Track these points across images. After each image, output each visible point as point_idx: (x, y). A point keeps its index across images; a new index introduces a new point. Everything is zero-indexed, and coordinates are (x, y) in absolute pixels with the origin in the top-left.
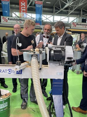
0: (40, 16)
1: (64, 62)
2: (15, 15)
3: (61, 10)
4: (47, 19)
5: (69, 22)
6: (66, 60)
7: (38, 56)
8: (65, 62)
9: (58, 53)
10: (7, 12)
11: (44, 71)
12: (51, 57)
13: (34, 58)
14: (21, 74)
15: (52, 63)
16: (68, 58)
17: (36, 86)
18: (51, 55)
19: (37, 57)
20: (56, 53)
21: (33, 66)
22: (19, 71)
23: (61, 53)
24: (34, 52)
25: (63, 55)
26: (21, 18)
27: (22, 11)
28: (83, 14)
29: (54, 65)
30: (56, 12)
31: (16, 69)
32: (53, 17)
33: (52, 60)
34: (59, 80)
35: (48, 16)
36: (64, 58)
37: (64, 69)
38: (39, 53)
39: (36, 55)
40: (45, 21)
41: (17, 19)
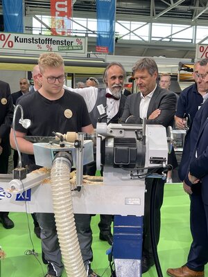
1: (143, 171)
2: (39, 25)
3: (173, 6)
4: (131, 32)
5: (197, 42)
6: (148, 164)
7: (73, 154)
8: (146, 171)
9: (125, 148)
10: (16, 15)
11: (89, 194)
12: (107, 158)
13: (60, 160)
14: (29, 200)
15: (112, 173)
16: (154, 160)
17: (63, 234)
18: (106, 150)
19: (68, 158)
20: (118, 148)
21: (57, 183)
22: (24, 194)
23: (135, 146)
24: (61, 143)
25: (140, 151)
26: (50, 37)
27: (57, 13)
29: (117, 178)
30: (157, 13)
31: (13, 188)
32: (147, 26)
33: (109, 164)
34: (131, 219)
35: (135, 25)
36: (141, 158)
37: (145, 187)
38: (75, 146)
39: (68, 152)
40: (126, 38)
41: (39, 39)
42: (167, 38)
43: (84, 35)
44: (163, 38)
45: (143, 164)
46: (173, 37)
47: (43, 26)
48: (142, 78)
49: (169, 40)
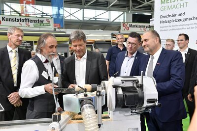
0: (59, 9)
2: (9, 9)
4: (71, 14)
7: (93, 100)
9: (132, 94)
13: (87, 107)
19: (91, 104)
23: (137, 92)
24: (85, 93)
25: (140, 95)
26: (28, 18)
28: (134, 6)
30: (87, 3)
31: (53, 129)
33: (119, 106)
35: (73, 10)
38: (97, 95)
39: (90, 100)
40: (69, 18)
41: (20, 19)
42: (93, 18)
43: (41, 16)
44: (91, 18)
45: (143, 104)
46: (97, 17)
47: (12, 10)
48: (80, 45)
49: (94, 19)
